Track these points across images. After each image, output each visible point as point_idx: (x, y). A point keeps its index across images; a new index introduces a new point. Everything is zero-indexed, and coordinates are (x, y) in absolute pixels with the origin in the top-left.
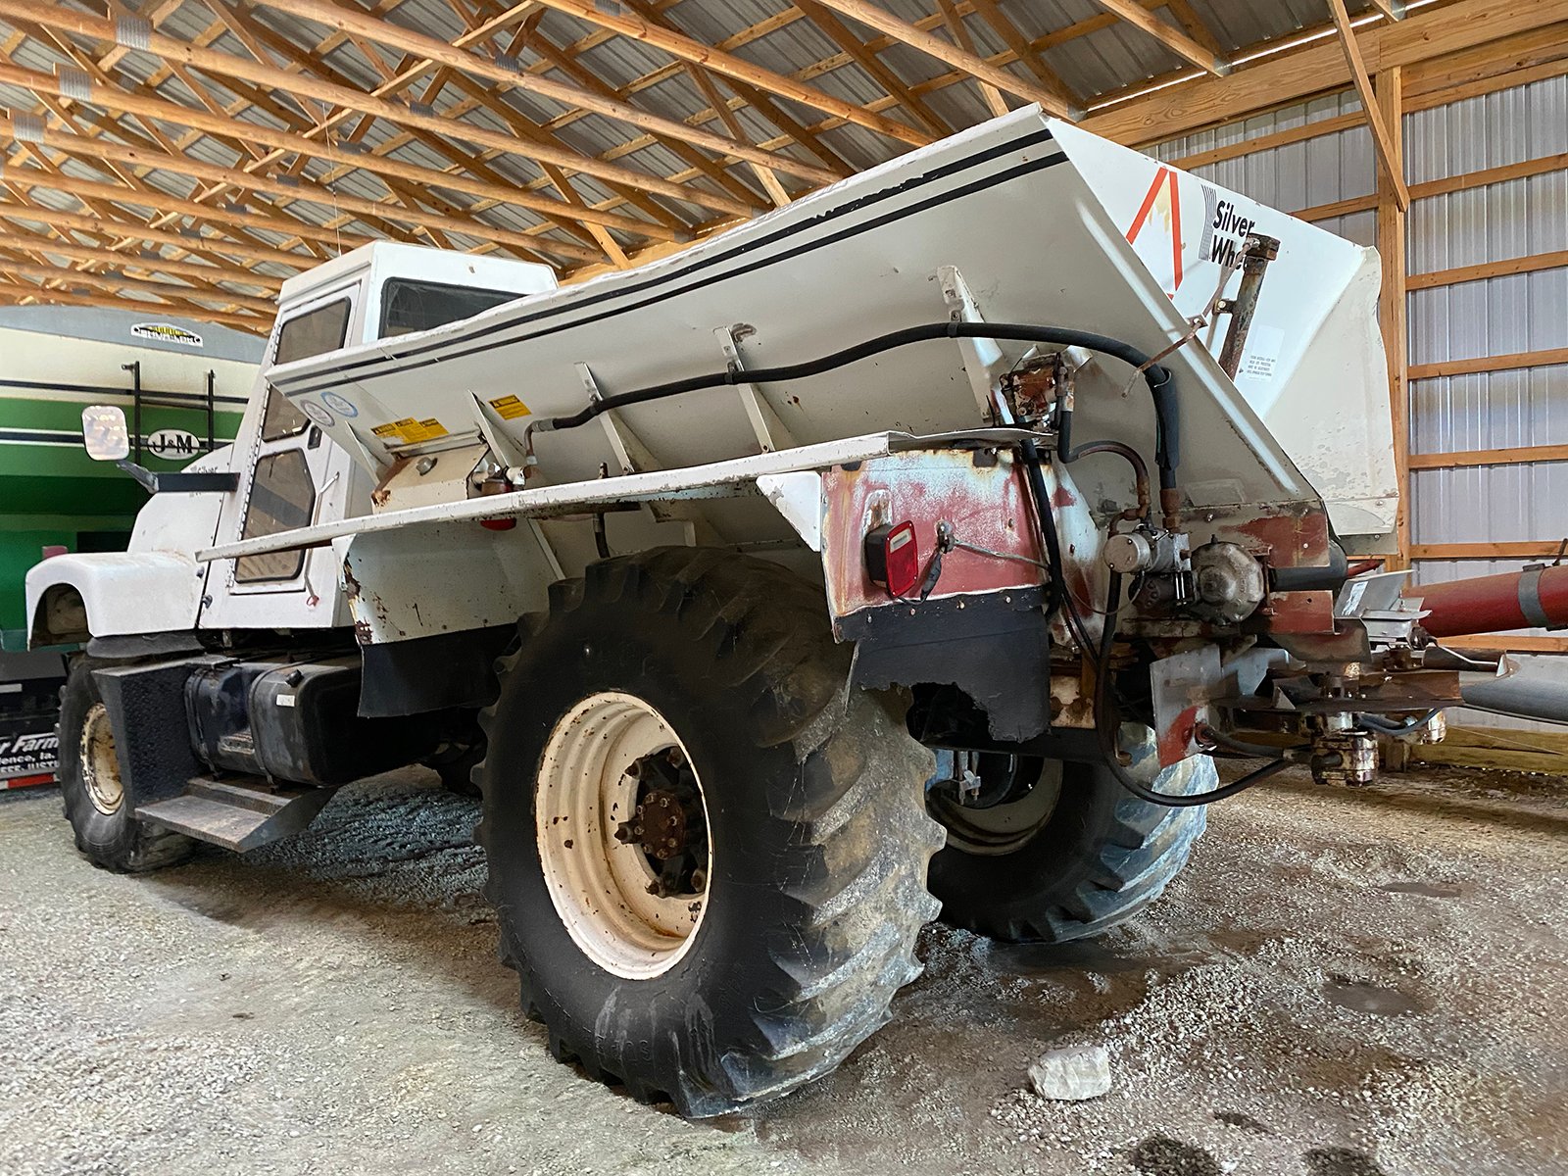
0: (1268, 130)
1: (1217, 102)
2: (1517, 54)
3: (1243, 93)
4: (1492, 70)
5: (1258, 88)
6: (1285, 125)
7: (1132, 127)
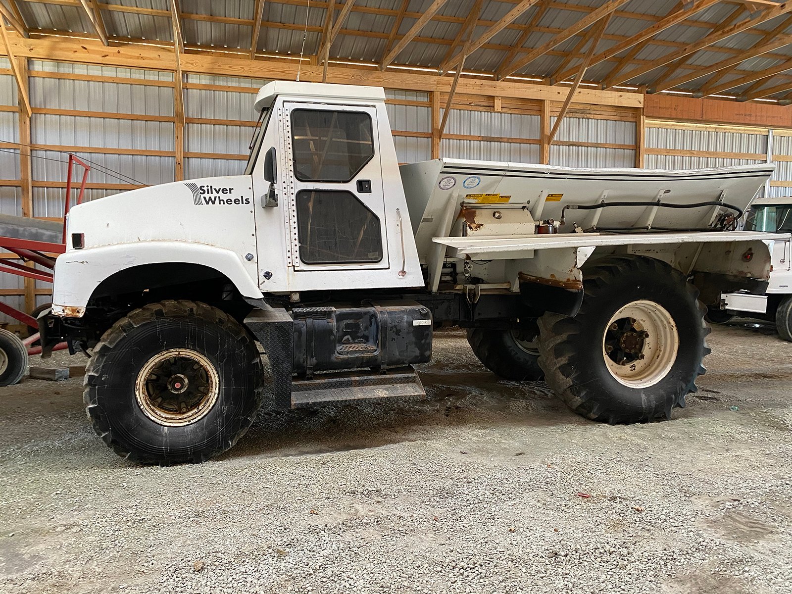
0: (404, 98)
1: (381, 80)
2: (470, 100)
3: (391, 81)
4: (462, 102)
5: (396, 81)
6: (410, 98)
7: (346, 77)
